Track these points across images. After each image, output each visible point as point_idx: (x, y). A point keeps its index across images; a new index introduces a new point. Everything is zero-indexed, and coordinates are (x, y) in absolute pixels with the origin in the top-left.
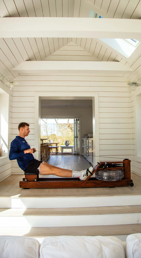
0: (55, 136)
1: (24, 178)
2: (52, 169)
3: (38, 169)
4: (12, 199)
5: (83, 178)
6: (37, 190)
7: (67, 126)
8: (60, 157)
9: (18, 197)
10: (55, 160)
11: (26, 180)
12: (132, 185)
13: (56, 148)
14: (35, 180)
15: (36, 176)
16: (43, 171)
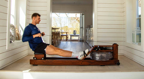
0: (67, 27)
1: (34, 57)
2: (56, 50)
3: (45, 50)
4: (24, 73)
5: (80, 58)
6: (45, 66)
7: (76, 19)
8: (69, 42)
9: (28, 72)
10: (64, 45)
11: (35, 59)
12: (118, 64)
13: (66, 36)
14: (43, 59)
15: (43, 56)
16: (49, 52)
